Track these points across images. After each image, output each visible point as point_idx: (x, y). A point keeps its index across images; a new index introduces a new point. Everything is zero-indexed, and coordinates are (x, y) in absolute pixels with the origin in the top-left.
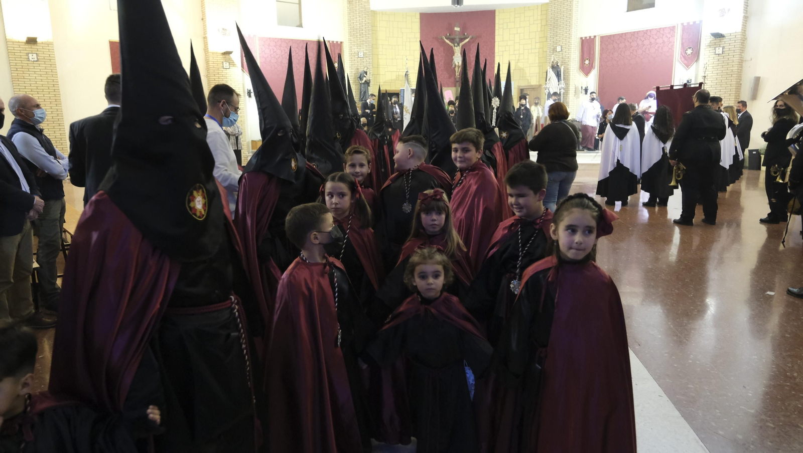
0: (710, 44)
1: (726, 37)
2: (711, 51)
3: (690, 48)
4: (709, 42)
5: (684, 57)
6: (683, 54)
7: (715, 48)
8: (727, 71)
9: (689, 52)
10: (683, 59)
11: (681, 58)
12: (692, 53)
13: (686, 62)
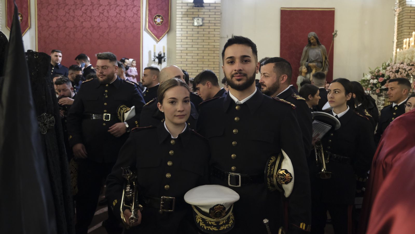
0: (188, 13)
1: (206, 8)
2: (189, 21)
3: (159, 16)
4: (186, 10)
5: (153, 26)
6: (152, 23)
7: (194, 18)
8: (209, 46)
9: (158, 20)
10: (152, 28)
11: (149, 27)
12: (162, 22)
13: (155, 32)
